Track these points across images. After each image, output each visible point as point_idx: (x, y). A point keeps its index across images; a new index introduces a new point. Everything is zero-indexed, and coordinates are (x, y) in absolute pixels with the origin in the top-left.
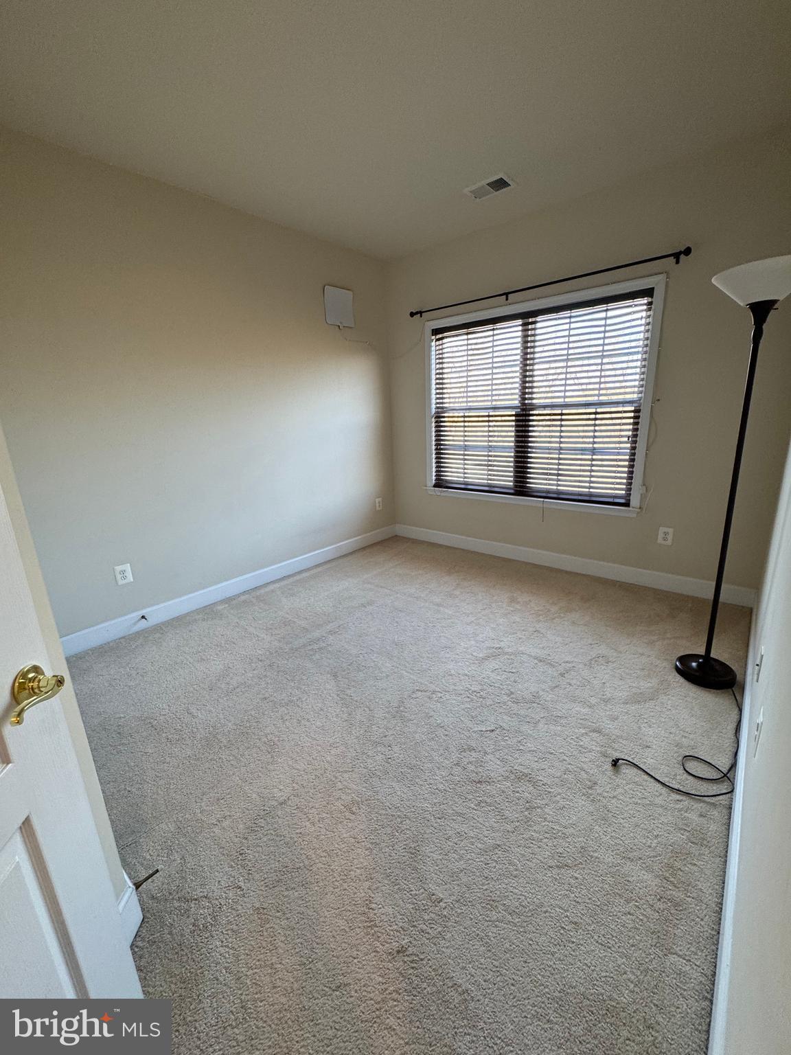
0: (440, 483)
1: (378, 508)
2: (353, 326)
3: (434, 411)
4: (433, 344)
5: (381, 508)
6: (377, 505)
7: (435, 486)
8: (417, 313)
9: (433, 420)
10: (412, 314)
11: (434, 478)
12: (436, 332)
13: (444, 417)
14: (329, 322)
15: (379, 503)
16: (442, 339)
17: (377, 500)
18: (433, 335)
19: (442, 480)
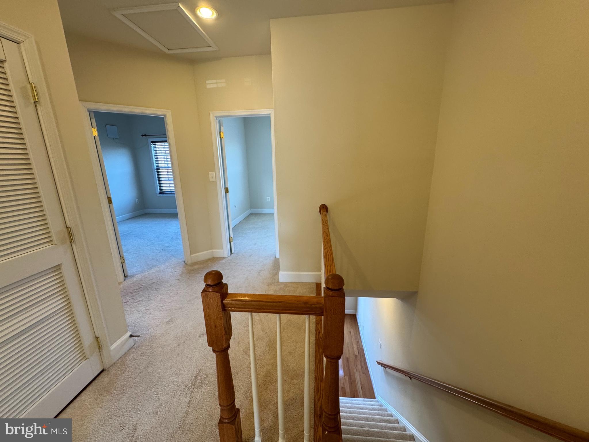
0: (161, 192)
1: (137, 203)
2: (118, 138)
3: (155, 168)
4: (152, 145)
5: (138, 203)
6: (137, 202)
7: (160, 193)
8: (144, 135)
9: (156, 171)
10: (142, 136)
11: (159, 190)
12: (152, 142)
13: (160, 170)
14: (109, 137)
15: (137, 201)
16: (155, 144)
17: (136, 200)
18: (151, 143)
19: (162, 191)
